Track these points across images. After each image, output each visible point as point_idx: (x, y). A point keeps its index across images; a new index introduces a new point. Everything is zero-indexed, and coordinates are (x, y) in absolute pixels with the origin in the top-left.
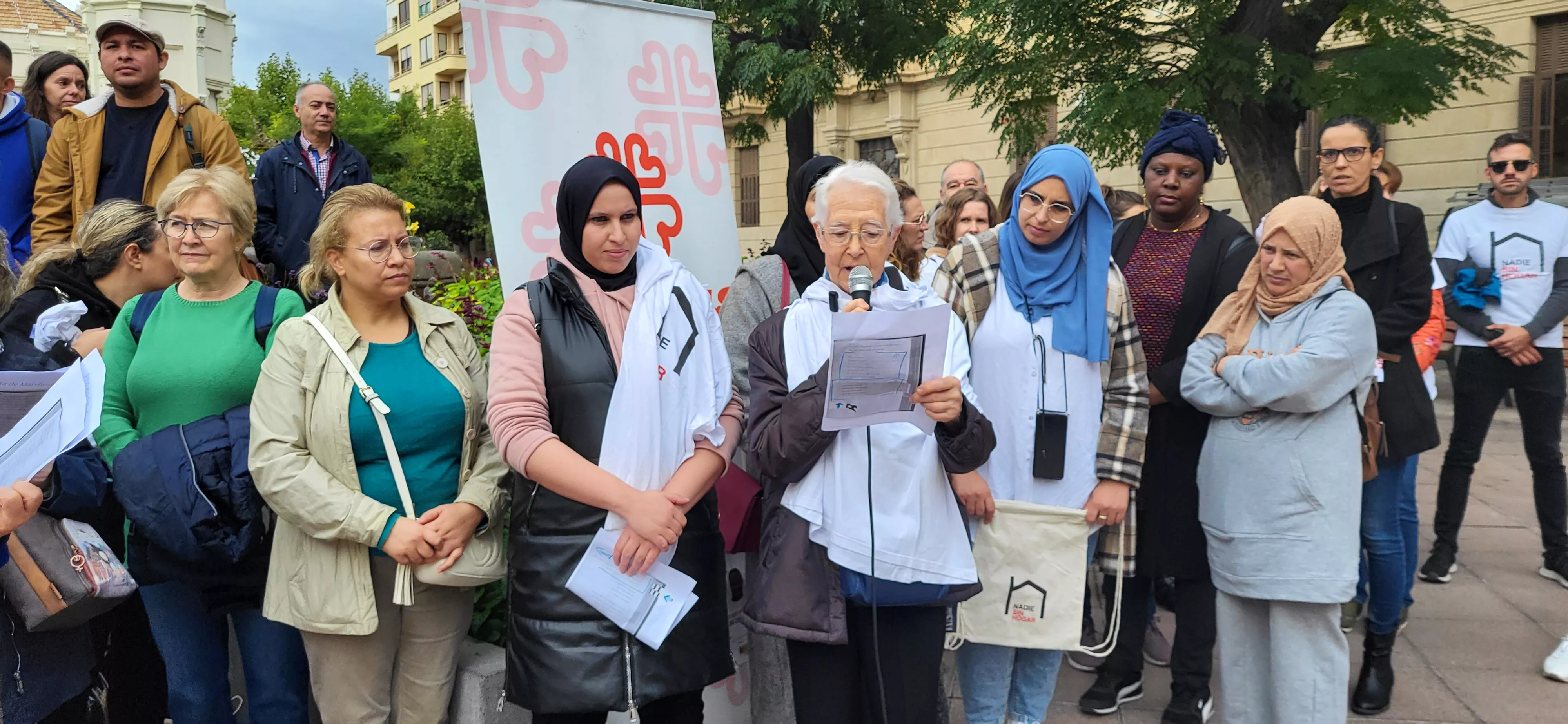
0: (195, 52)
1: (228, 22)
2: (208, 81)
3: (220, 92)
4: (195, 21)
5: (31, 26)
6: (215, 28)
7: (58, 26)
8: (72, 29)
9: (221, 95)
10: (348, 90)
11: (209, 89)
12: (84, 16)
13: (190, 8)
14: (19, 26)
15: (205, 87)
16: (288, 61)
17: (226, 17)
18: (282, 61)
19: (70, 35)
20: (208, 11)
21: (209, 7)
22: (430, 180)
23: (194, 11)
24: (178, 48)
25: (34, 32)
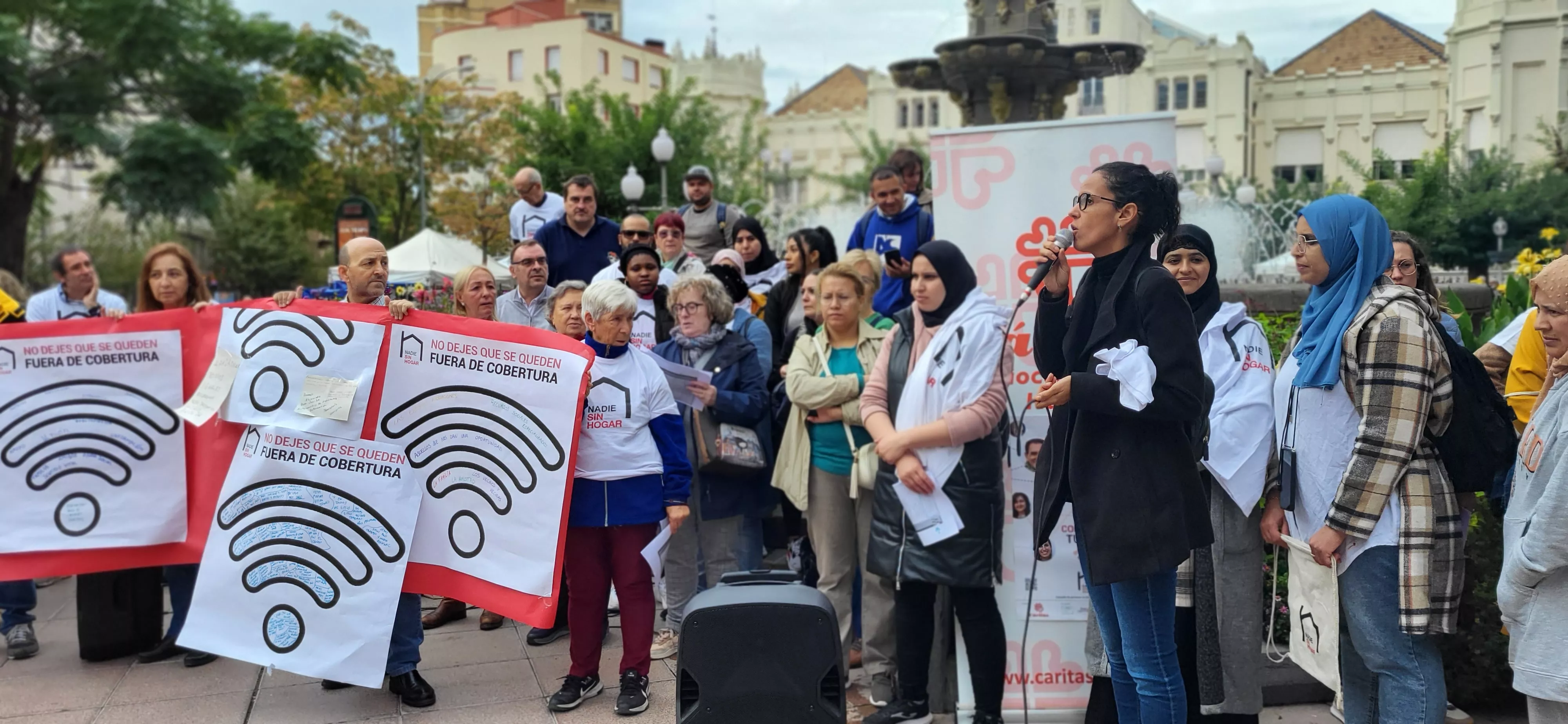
5: (1400, 64)
7: (1423, 60)
8: (1435, 61)
12: (1448, 47)
13: (1555, 20)
14: (1388, 66)
19: (1435, 67)
23: (1560, 23)
24: (1538, 64)
25: (1400, 69)
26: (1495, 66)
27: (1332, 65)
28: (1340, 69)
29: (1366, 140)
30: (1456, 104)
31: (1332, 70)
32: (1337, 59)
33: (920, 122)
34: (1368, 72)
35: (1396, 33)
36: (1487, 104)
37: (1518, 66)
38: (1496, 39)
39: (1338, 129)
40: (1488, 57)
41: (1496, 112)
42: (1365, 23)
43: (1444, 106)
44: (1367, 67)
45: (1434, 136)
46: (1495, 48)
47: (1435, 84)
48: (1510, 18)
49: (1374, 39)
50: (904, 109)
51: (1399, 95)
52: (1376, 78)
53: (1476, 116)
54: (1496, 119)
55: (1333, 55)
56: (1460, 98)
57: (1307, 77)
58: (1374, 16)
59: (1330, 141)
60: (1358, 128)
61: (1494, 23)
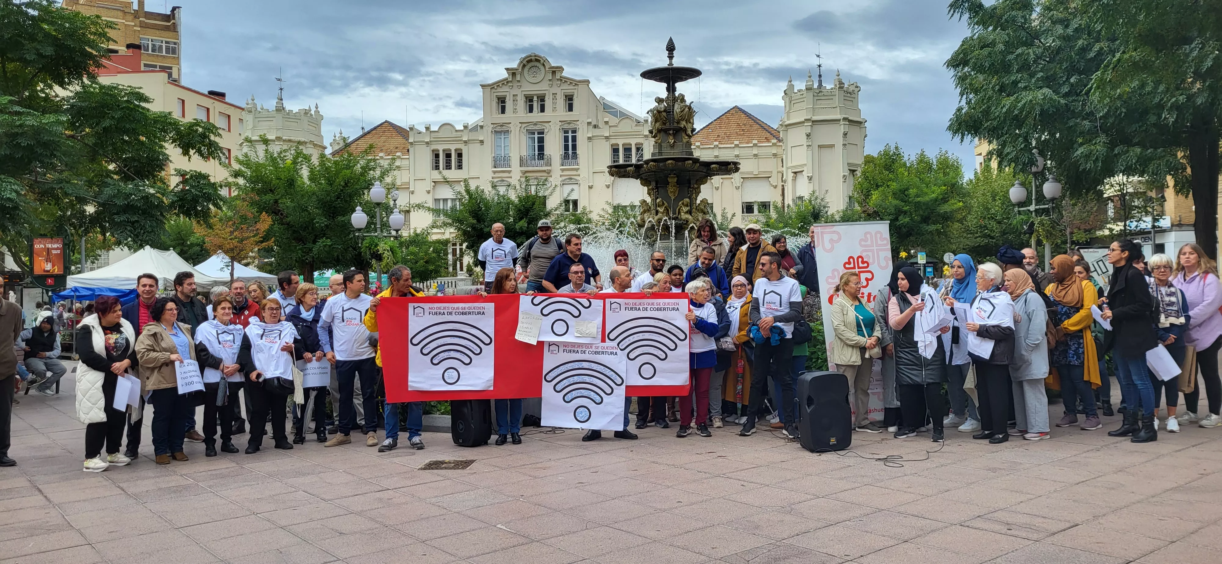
0: (842, 147)
1: (862, 126)
2: (849, 164)
3: (856, 170)
4: (842, 128)
5: (755, 142)
6: (854, 131)
7: (768, 140)
8: (775, 141)
9: (857, 172)
10: (935, 163)
11: (850, 170)
12: (781, 133)
13: (840, 120)
14: (747, 143)
15: (847, 168)
16: (896, 148)
17: (860, 123)
18: (893, 148)
19: (774, 144)
20: (850, 121)
21: (850, 118)
22: (996, 220)
23: (842, 122)
24: (832, 146)
25: (755, 145)
26: (808, 146)
27: (716, 140)
28: (720, 143)
29: (737, 188)
30: (787, 168)
31: (716, 143)
32: (718, 136)
33: (448, 167)
34: (737, 146)
35: (751, 121)
36: (805, 169)
37: (820, 147)
38: (808, 130)
39: (722, 180)
40: (803, 140)
41: (810, 175)
42: (732, 114)
43: (780, 169)
44: (737, 142)
45: (775, 187)
46: (808, 135)
47: (775, 155)
48: (815, 118)
49: (738, 125)
50: (437, 156)
51: (755, 161)
52: (742, 149)
53: (799, 176)
54: (810, 178)
55: (716, 133)
56: (790, 165)
57: (701, 147)
58: (737, 110)
59: (717, 189)
60: (732, 180)
61: (807, 120)
